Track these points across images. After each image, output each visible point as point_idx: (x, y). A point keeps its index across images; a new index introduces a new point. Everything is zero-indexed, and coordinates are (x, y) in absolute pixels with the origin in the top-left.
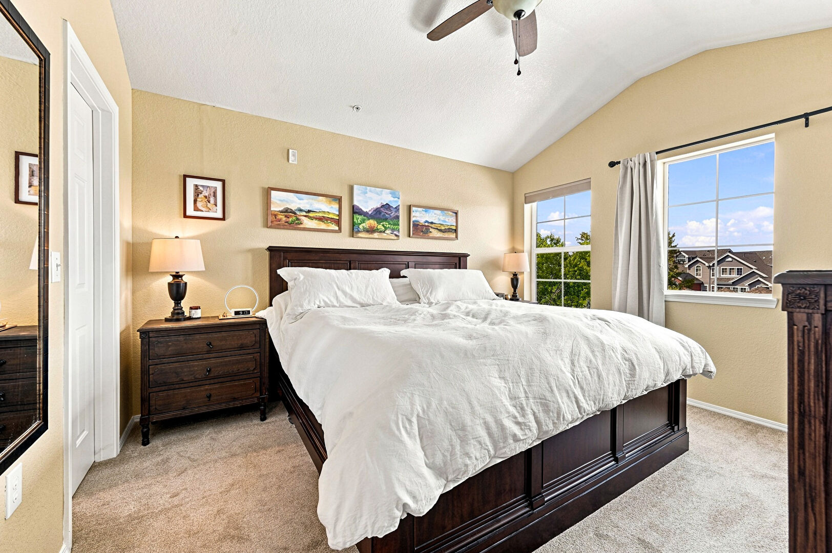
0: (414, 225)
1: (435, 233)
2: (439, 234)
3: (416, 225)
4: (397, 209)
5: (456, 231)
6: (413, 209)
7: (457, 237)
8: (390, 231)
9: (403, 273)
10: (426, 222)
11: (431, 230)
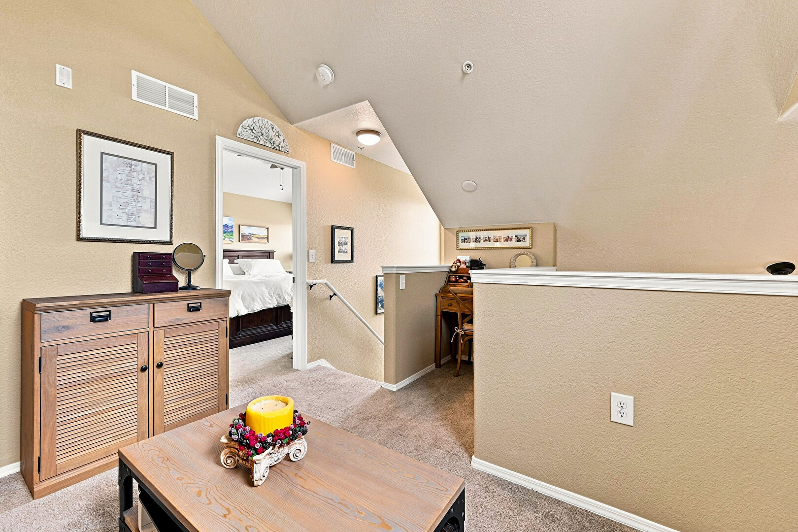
0: (242, 235)
1: (255, 240)
2: (258, 240)
3: (243, 236)
4: (232, 227)
5: (267, 238)
6: (241, 227)
7: (268, 242)
8: (228, 239)
9: (235, 261)
10: (249, 233)
11: (252, 238)
